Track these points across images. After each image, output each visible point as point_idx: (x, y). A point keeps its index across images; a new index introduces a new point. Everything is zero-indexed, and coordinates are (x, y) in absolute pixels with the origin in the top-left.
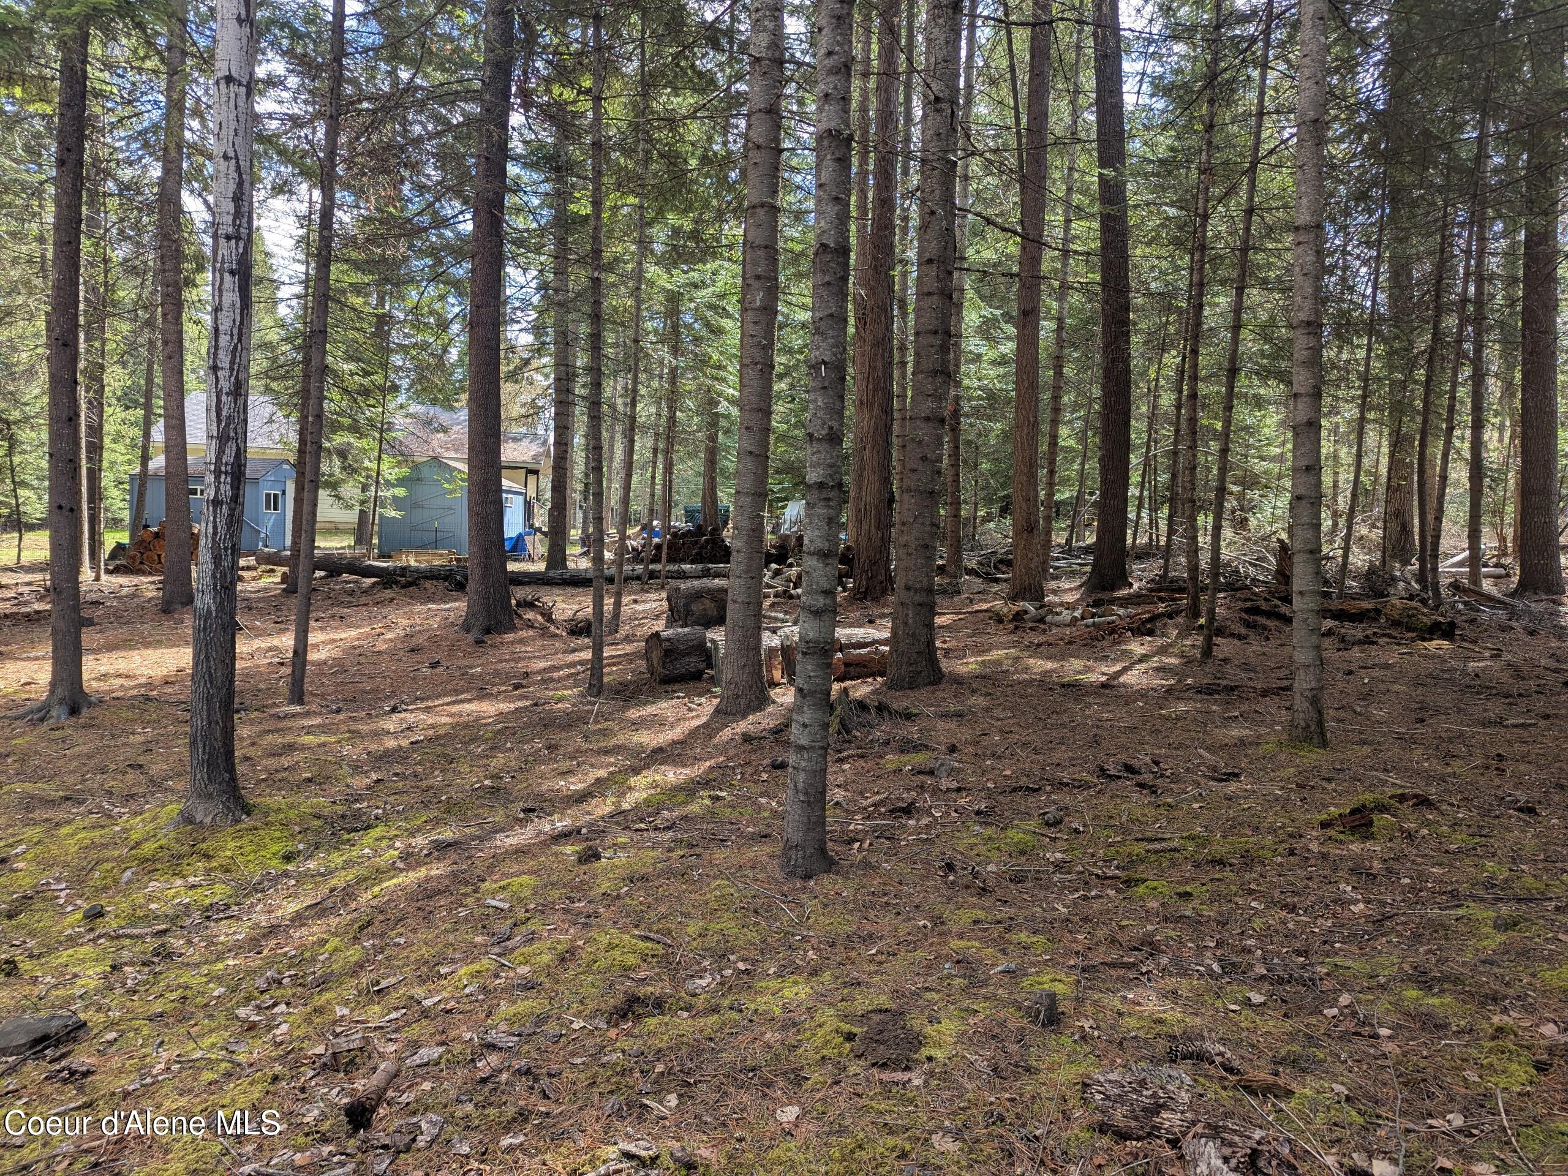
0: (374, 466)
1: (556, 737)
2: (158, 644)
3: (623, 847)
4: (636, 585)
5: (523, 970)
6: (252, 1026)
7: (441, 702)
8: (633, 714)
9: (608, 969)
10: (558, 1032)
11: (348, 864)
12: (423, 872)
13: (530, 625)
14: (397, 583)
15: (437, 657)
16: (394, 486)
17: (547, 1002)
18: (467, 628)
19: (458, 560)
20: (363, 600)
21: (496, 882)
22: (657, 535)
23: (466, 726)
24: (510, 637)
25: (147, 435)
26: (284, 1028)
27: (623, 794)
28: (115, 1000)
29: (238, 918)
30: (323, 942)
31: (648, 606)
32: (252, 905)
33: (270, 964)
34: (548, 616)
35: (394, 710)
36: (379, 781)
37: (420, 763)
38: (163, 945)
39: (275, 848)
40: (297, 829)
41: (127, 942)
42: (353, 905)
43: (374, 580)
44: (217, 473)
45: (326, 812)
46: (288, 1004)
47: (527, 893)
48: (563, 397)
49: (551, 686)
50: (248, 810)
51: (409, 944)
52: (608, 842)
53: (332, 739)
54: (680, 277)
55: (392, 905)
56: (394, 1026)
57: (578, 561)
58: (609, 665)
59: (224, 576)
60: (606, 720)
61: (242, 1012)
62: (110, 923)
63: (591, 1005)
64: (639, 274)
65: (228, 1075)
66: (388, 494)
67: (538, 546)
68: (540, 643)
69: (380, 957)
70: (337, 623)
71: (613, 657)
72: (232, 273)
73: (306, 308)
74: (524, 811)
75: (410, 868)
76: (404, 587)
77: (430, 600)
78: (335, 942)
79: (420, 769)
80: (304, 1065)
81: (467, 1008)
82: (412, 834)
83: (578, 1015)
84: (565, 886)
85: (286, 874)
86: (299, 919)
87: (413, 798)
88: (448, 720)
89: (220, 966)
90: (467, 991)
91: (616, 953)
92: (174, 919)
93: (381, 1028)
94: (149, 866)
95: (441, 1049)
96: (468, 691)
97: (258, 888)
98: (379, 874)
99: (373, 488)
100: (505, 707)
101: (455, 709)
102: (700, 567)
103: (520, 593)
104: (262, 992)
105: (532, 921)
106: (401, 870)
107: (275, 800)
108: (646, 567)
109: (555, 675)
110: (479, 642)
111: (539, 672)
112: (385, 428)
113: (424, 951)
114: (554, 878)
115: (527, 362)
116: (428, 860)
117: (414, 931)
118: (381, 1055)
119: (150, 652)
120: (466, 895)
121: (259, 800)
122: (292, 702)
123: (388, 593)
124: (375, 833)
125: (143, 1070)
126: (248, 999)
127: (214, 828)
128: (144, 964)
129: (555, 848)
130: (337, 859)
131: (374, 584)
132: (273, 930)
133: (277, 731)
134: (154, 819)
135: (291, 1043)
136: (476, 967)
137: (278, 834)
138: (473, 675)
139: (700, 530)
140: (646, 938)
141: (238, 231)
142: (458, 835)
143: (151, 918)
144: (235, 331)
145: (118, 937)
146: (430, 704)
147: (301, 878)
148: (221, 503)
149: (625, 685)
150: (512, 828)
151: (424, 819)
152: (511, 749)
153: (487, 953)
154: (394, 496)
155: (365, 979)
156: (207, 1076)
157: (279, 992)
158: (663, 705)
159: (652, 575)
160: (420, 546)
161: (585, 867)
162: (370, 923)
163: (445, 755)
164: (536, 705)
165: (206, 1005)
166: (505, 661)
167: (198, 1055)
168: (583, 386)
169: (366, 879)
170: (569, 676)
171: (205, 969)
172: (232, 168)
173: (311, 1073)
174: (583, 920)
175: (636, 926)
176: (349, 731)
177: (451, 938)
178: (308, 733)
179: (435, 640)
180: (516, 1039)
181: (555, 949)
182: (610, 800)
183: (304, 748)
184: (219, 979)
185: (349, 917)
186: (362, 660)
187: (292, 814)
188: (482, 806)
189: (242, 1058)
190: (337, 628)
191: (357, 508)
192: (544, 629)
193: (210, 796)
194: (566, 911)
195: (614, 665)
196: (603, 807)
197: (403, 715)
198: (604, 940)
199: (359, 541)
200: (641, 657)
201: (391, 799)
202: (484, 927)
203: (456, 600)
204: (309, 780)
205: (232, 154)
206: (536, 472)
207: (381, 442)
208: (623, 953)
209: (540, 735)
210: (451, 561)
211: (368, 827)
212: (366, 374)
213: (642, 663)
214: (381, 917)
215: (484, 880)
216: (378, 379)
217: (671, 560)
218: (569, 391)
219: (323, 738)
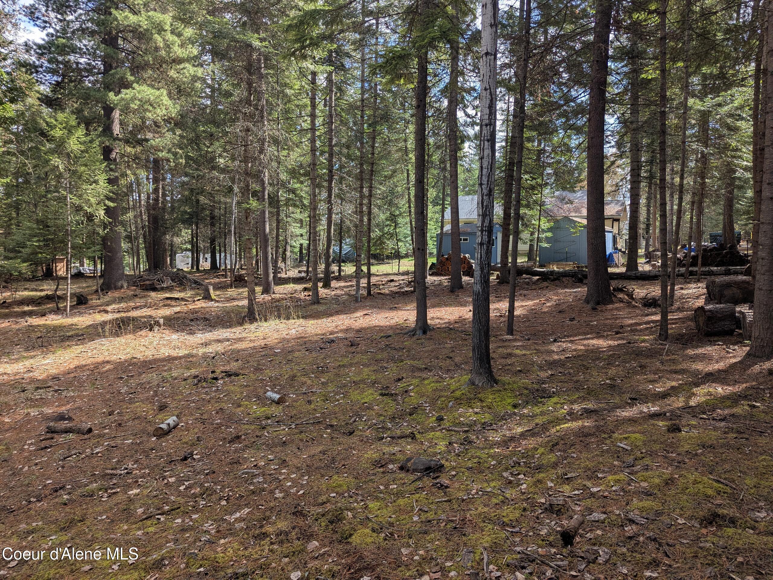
0: (537, 223)
1: (644, 361)
2: (450, 305)
3: (695, 427)
4: (681, 279)
5: (644, 484)
6: (510, 482)
7: (577, 338)
8: (690, 352)
9: (696, 494)
10: (669, 522)
11: (542, 413)
12: (580, 423)
13: (621, 300)
14: (549, 279)
15: (573, 316)
16: (546, 232)
17: (660, 504)
18: (587, 301)
19: (578, 267)
20: (534, 287)
21: (621, 434)
22: (693, 250)
23: (592, 351)
24: (610, 306)
25: (443, 216)
26: (524, 486)
27: (690, 397)
28: (451, 457)
29: (497, 431)
30: (536, 449)
31: (690, 291)
32: (502, 426)
33: (514, 453)
34: (630, 295)
35: (555, 341)
36: (552, 375)
37: (571, 368)
38: (467, 437)
39: (509, 401)
40: (518, 393)
41: (453, 433)
42: (548, 434)
43: (538, 277)
44: (482, 231)
45: (530, 387)
46: (524, 475)
47: (639, 443)
48: (635, 179)
49: (636, 333)
50: (496, 382)
51: (578, 458)
52: (684, 422)
53: (528, 353)
54: (709, 101)
55: (568, 437)
56: (577, 498)
57: (644, 267)
58: (670, 324)
59: (485, 277)
60: (673, 354)
61: (505, 474)
62: (446, 424)
63: (689, 513)
64: (684, 105)
65: (503, 502)
66: (543, 236)
67: (620, 259)
68: (627, 310)
69: (565, 462)
70: (523, 298)
71: (672, 319)
72: (488, 141)
73: (506, 152)
74: (631, 399)
75: (573, 420)
76: (552, 281)
77: (566, 287)
78: (541, 450)
79: (572, 371)
80: (536, 506)
81: (615, 497)
82: (572, 403)
83: (681, 516)
84: (662, 443)
85: (515, 414)
86: (523, 435)
87: (571, 385)
88: (582, 348)
89: (492, 451)
90: (614, 488)
91: (701, 486)
92: (470, 426)
93: (571, 497)
94: (459, 401)
95: (605, 516)
96: (591, 333)
97: (503, 418)
98: (558, 421)
99: (536, 234)
100: (611, 343)
101: (586, 342)
102: (723, 268)
103: (614, 284)
104: (512, 467)
105: (645, 459)
106: (569, 420)
107: (506, 378)
108: (687, 269)
109: (638, 328)
110: (594, 309)
111: (628, 326)
112: (542, 204)
113: (587, 463)
114: (655, 438)
115: (613, 163)
116: (582, 417)
117: (581, 452)
118: (573, 511)
119: (448, 308)
120: (605, 438)
121: (500, 378)
122: (508, 334)
123: (545, 284)
124: (554, 400)
125: (468, 491)
126: (507, 469)
127: (483, 387)
128: (461, 444)
129: (652, 422)
130: (537, 410)
131: (538, 279)
132: (512, 439)
133: (504, 347)
134: (459, 381)
135: (529, 494)
136: (617, 477)
137: (509, 394)
138: (592, 325)
139: (722, 247)
140: (718, 482)
141: (490, 121)
142: (596, 407)
143: (461, 424)
144: (489, 167)
145: (449, 430)
146: (572, 339)
147: (522, 416)
148: (483, 244)
149: (682, 336)
150: (625, 407)
151: (577, 396)
152: (619, 365)
153: (623, 471)
154: (546, 237)
155: (560, 471)
156: (495, 501)
157: (520, 469)
158: (709, 348)
159: (692, 273)
160: (558, 261)
161: (673, 435)
162: (557, 444)
163: (584, 366)
164: (629, 343)
165: (489, 468)
166: (609, 319)
167: (489, 490)
168: (645, 172)
169: (552, 422)
170: (647, 329)
171: (486, 451)
172: (488, 94)
173: (540, 511)
174: (676, 464)
175: (711, 473)
176: (536, 349)
177: (601, 459)
178: (517, 349)
179: (571, 307)
180: (645, 520)
181: (662, 477)
182: (682, 399)
183: (516, 356)
184: (493, 457)
185: (546, 439)
186: (537, 316)
187: (515, 386)
188: (607, 394)
189: (508, 496)
190: (523, 300)
191: (529, 243)
192: (629, 303)
193: (481, 374)
194: (666, 457)
195: (673, 324)
196: (679, 402)
197: (559, 344)
198: (692, 478)
199: (529, 259)
200: (691, 320)
201: (559, 384)
202: (618, 457)
203: (578, 287)
204: (520, 371)
205: (488, 87)
206: (618, 220)
207: (540, 211)
208: (704, 487)
209: (634, 360)
210: (574, 267)
211: (550, 397)
212: (534, 179)
213: (692, 324)
214: (562, 442)
215: (614, 432)
216: (539, 181)
217: (704, 264)
218: (639, 175)
219: (524, 352)
